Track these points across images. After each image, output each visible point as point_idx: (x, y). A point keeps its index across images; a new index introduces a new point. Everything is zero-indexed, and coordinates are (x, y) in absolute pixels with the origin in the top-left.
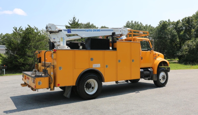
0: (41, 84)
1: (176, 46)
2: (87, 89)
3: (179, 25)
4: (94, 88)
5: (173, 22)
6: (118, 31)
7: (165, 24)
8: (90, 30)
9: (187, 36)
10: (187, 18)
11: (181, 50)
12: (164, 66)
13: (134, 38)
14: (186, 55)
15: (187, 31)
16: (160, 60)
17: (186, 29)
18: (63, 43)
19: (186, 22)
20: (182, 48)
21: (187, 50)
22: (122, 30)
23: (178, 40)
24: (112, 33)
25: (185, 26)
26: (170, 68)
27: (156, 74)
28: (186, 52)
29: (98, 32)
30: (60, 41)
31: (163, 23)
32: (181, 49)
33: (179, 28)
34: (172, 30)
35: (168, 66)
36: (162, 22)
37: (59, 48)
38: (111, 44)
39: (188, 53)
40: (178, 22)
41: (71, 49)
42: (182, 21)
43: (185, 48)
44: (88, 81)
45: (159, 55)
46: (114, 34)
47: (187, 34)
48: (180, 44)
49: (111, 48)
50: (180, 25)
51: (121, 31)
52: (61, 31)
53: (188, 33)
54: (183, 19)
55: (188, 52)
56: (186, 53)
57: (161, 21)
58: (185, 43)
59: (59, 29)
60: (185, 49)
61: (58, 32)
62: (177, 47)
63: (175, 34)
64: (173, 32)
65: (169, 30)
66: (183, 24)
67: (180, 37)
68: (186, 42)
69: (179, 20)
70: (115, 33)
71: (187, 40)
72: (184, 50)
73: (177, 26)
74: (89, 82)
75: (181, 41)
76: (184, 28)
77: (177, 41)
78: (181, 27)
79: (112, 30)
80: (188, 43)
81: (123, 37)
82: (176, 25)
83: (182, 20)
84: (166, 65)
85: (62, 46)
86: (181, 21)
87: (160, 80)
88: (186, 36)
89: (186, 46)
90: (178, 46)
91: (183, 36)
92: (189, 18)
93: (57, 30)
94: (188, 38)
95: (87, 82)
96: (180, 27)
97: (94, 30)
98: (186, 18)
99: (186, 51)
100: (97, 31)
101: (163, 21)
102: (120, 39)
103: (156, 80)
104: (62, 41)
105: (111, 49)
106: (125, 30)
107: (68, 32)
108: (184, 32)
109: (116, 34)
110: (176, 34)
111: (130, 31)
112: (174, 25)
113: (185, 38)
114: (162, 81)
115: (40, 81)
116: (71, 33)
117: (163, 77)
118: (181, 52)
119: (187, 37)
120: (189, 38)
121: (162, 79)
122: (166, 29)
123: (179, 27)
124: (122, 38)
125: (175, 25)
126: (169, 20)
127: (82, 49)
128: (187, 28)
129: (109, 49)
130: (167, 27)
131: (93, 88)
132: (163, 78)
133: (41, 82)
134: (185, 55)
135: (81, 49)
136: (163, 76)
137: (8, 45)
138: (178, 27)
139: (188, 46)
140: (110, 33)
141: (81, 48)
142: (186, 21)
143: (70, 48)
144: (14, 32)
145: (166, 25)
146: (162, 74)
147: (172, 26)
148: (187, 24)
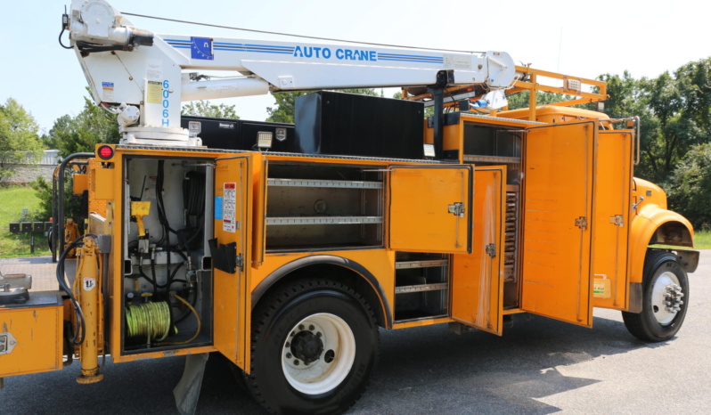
0: (10, 348)
1: (654, 164)
2: (301, 362)
3: (666, 90)
4: (338, 360)
5: (643, 79)
6: (467, 66)
7: (616, 86)
8: (320, 52)
9: (696, 128)
10: (694, 67)
11: (672, 178)
12: (666, 243)
13: (538, 111)
14: (692, 194)
15: (695, 111)
16: (657, 217)
17: (690, 104)
18: (165, 113)
19: (690, 80)
20: (676, 171)
21: (696, 177)
22: (488, 60)
23: (661, 143)
24: (439, 73)
25: (687, 93)
26: (697, 254)
27: (637, 284)
28: (692, 184)
29: (364, 64)
30: (143, 103)
31: (610, 82)
32: (673, 174)
33: (666, 101)
34: (642, 107)
35: (691, 245)
36: (605, 78)
37: (134, 141)
38: (430, 133)
39: (701, 190)
40: (662, 81)
41: (206, 148)
42: (678, 74)
43: (689, 172)
44: (306, 322)
45: (649, 193)
46: (445, 77)
47: (695, 123)
48: (667, 157)
49: (429, 150)
50: (670, 88)
51: (480, 67)
52: (148, 41)
53: (697, 117)
54: (681, 69)
55: (699, 185)
56: (694, 188)
57: (601, 77)
58: (688, 153)
59: (135, 32)
60: (689, 175)
61: (130, 49)
62: (655, 168)
63: (651, 122)
64: (645, 114)
65: (632, 108)
66: (681, 87)
67: (670, 132)
68: (691, 149)
69: (667, 73)
70: (451, 73)
71: (693, 142)
72: (686, 176)
73: (659, 93)
74: (312, 327)
75: (672, 148)
76: (684, 99)
77: (658, 147)
78: (675, 96)
79: (438, 60)
80: (700, 152)
81: (489, 96)
82: (658, 89)
83: (676, 71)
84: (676, 238)
85: (156, 130)
86: (673, 77)
87: (656, 308)
88: (693, 131)
89: (694, 165)
90: (659, 164)
91: (681, 127)
92: (700, 66)
93: (121, 34)
94: (698, 137)
95: (301, 327)
96: (671, 98)
97: (340, 54)
98: (691, 65)
99: (691, 181)
100: (361, 59)
101: (608, 76)
102: (476, 105)
103: (638, 312)
104: (155, 101)
105: (430, 158)
106: (504, 65)
107: (195, 55)
108: (686, 116)
109: (457, 80)
110: (655, 119)
111: (525, 74)
112: (647, 90)
113: (688, 137)
114: (664, 317)
115: (7, 330)
116: (211, 57)
117: (667, 299)
118: (673, 183)
119: (694, 133)
120: (701, 134)
121: (662, 307)
122: (620, 103)
123: (665, 95)
124: (488, 102)
125: (653, 91)
126: (626, 74)
127: (270, 149)
128: (694, 99)
129: (420, 155)
130: (623, 98)
131: (330, 356)
132: (670, 301)
133: (10, 337)
134: (687, 197)
135: (264, 149)
136: (669, 290)
137: (66, 147)
138: (661, 96)
139: (702, 165)
140: (428, 76)
141: (268, 144)
142: (691, 75)
143: (204, 144)
144: (88, 102)
145: (619, 89)
146: (665, 282)
147: (638, 95)
148: (696, 87)
